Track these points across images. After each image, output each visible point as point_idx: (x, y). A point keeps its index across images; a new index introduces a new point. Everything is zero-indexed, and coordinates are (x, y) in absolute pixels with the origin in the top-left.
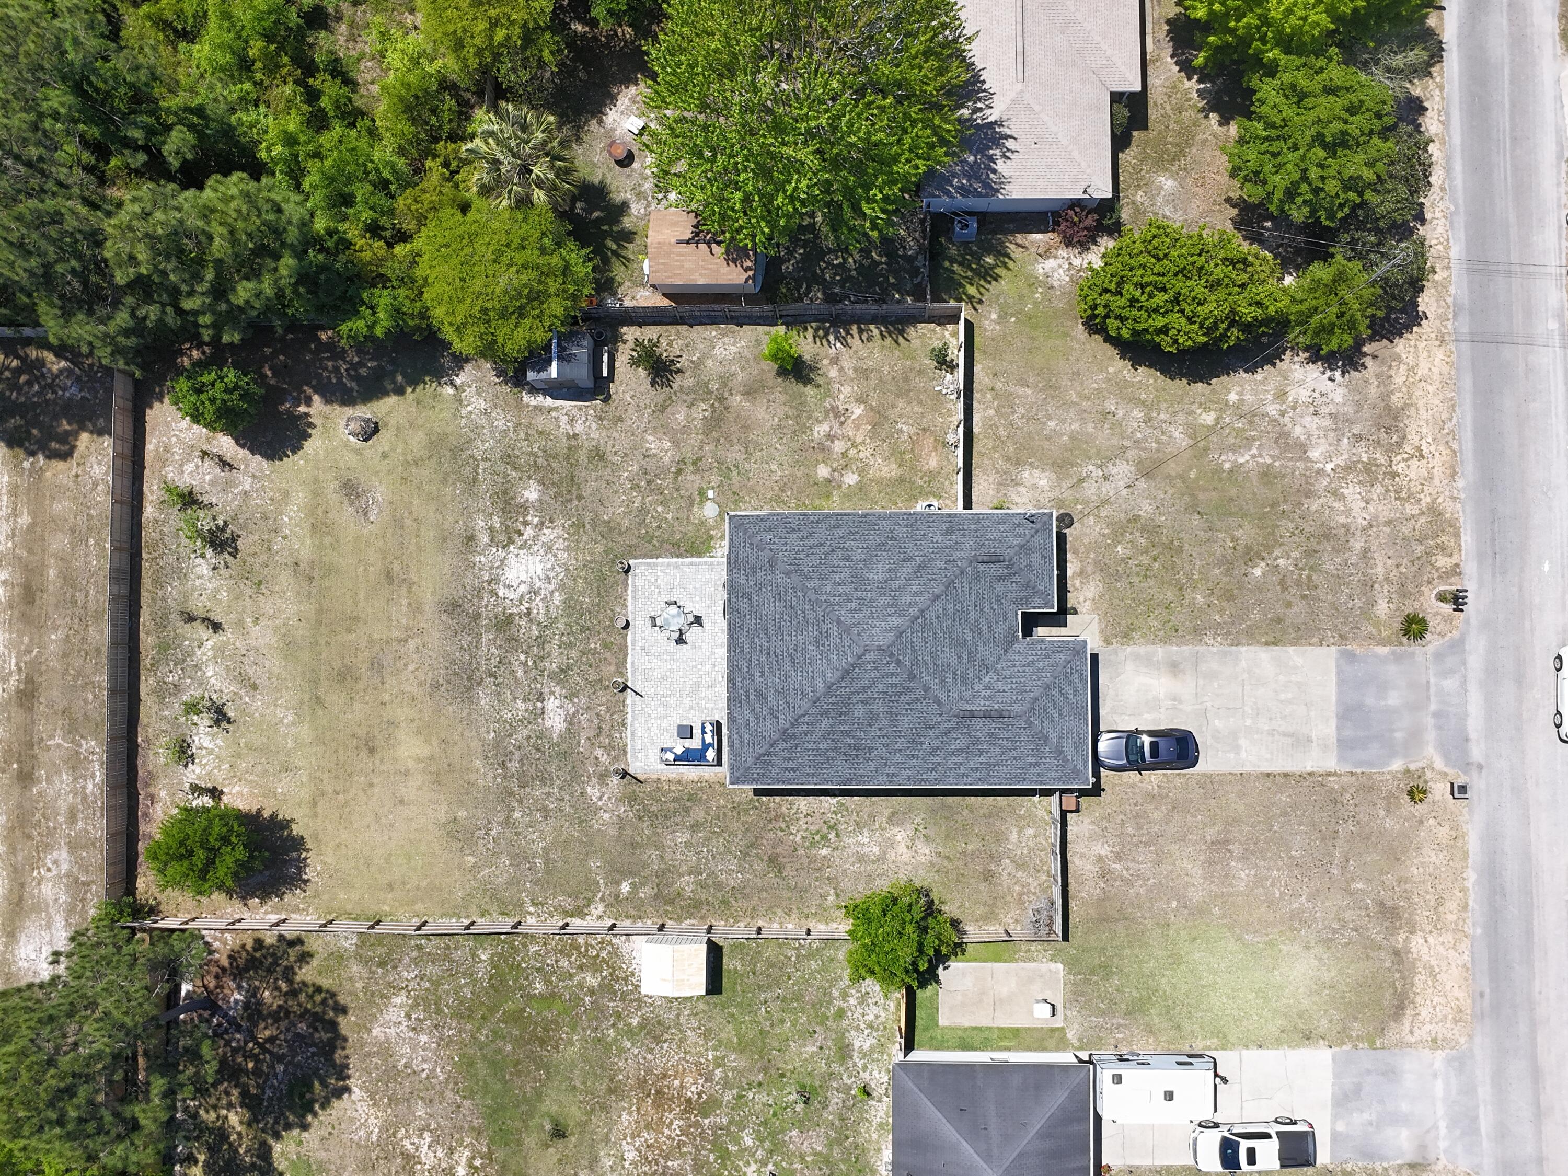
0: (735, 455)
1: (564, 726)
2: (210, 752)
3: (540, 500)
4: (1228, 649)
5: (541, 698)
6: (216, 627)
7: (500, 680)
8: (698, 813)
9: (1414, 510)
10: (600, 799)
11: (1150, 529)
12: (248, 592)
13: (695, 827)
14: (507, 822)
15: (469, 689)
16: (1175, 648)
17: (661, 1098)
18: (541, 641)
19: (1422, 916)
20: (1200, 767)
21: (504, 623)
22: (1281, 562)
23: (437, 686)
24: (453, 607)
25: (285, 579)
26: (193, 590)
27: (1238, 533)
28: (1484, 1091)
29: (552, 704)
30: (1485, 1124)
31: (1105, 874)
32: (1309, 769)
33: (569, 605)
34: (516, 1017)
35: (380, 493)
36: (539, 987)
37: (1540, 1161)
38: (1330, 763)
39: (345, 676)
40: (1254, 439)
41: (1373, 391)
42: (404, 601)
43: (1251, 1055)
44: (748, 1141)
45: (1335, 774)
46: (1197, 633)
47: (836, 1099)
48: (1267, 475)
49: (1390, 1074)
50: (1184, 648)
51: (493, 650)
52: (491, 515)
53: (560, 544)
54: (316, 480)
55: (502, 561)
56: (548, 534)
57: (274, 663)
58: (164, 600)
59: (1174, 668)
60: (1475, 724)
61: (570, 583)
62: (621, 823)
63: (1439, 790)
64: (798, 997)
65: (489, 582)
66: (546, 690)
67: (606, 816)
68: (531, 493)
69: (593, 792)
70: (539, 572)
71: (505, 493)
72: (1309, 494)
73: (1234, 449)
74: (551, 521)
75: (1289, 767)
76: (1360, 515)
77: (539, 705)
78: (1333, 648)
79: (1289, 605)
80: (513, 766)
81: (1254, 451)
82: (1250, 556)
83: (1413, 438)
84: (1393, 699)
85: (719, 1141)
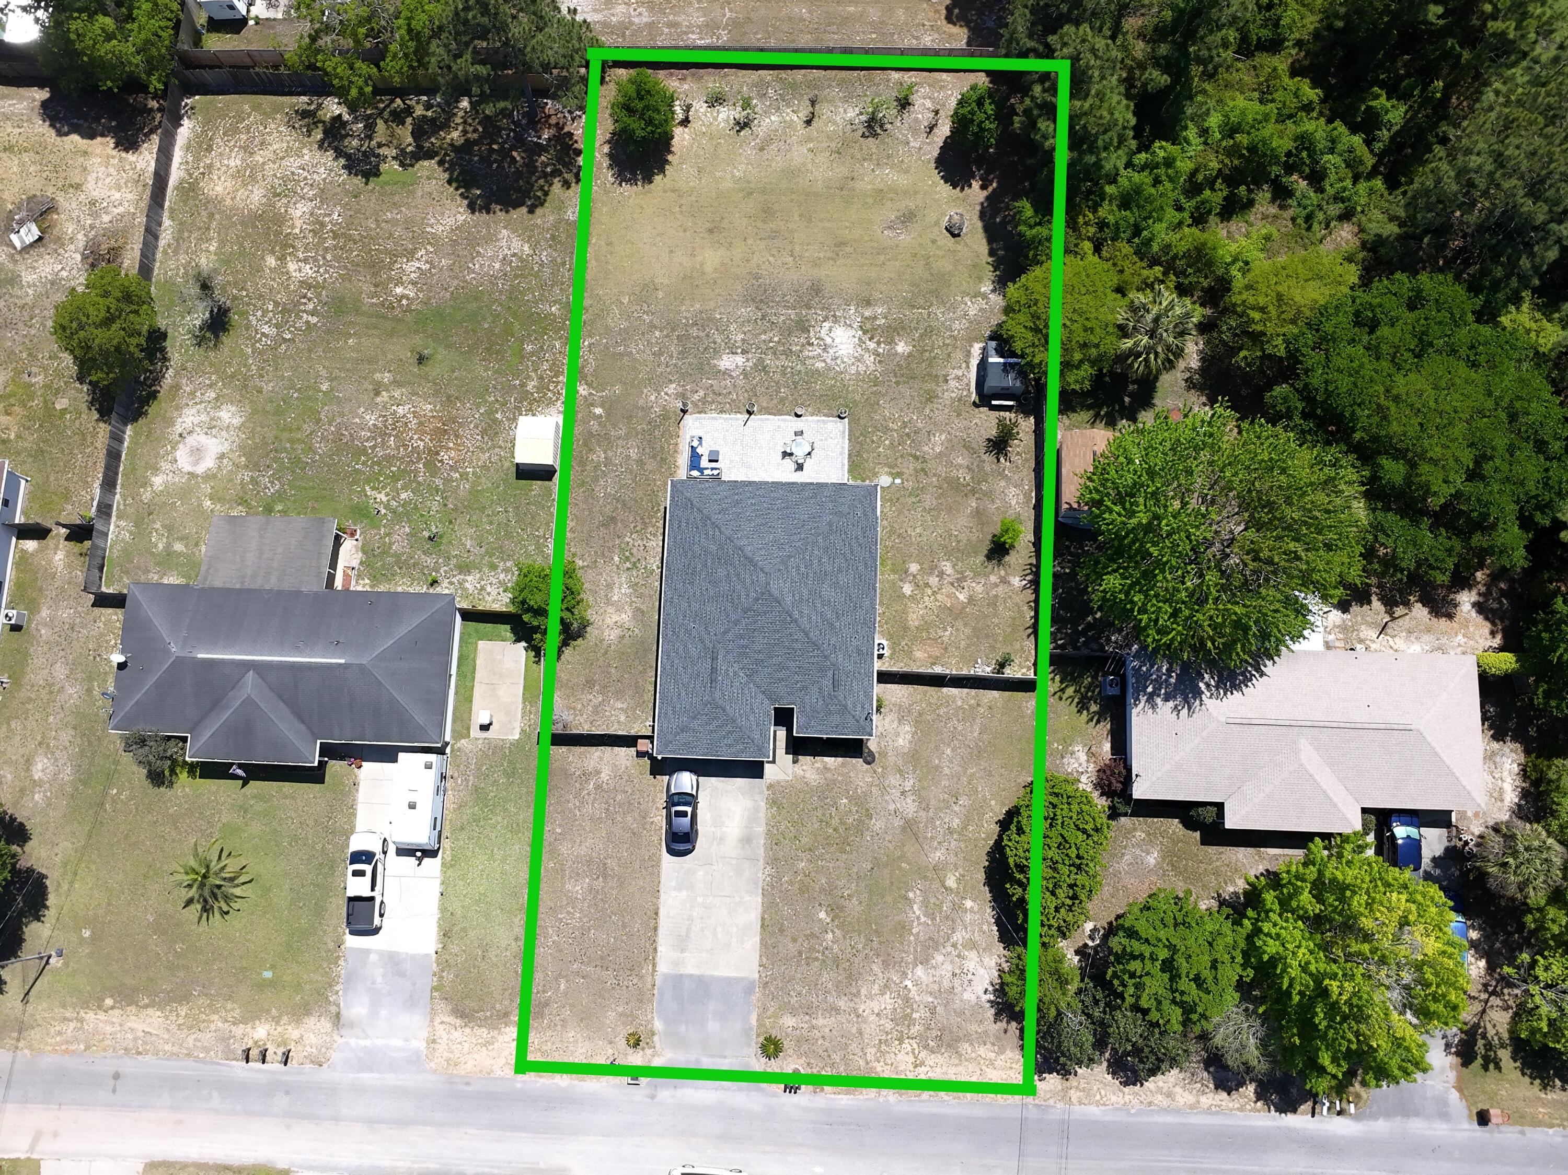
0: (929, 500)
1: (723, 368)
2: (715, 119)
3: (896, 354)
4: (760, 885)
5: (744, 352)
6: (809, 122)
7: (759, 322)
8: (651, 465)
10: (666, 394)
11: (860, 828)
12: (833, 145)
13: (641, 463)
14: (652, 327)
15: (753, 300)
16: (762, 842)
17: (440, 433)
18: (788, 353)
20: (666, 857)
21: (803, 326)
22: (830, 936)
23: (757, 278)
24: (816, 289)
25: (842, 170)
26: (835, 107)
27: (854, 901)
28: (392, 1079)
29: (740, 360)
30: (365, 1076)
31: (586, 776)
32: (659, 949)
33: (815, 374)
34: (508, 331)
35: (905, 238)
36: (529, 348)
38: (663, 967)
39: (767, 212)
40: (934, 919)
41: (973, 1028)
42: (821, 255)
43: (437, 886)
44: (404, 496)
45: (654, 971)
46: (773, 861)
47: (430, 561)
48: (903, 928)
49: (411, 1003)
50: (762, 850)
51: (782, 318)
52: (886, 318)
53: (862, 368)
54: (916, 193)
55: (850, 326)
56: (870, 359)
57: (779, 163)
58: (829, 86)
59: (747, 840)
60: (689, 1094)
61: (832, 374)
62: (647, 409)
64: (508, 535)
65: (834, 316)
66: (750, 356)
67: (653, 398)
68: (902, 347)
69: (672, 388)
70: (840, 353)
71: (903, 328)
72: (886, 964)
73: (925, 903)
74: (880, 362)
75: (661, 931)
76: (868, 1007)
77: (739, 351)
78: (757, 976)
79: (794, 940)
80: (694, 332)
81: (923, 919)
82: (835, 910)
83: (931, 1060)
84: (713, 1026)
85: (406, 475)
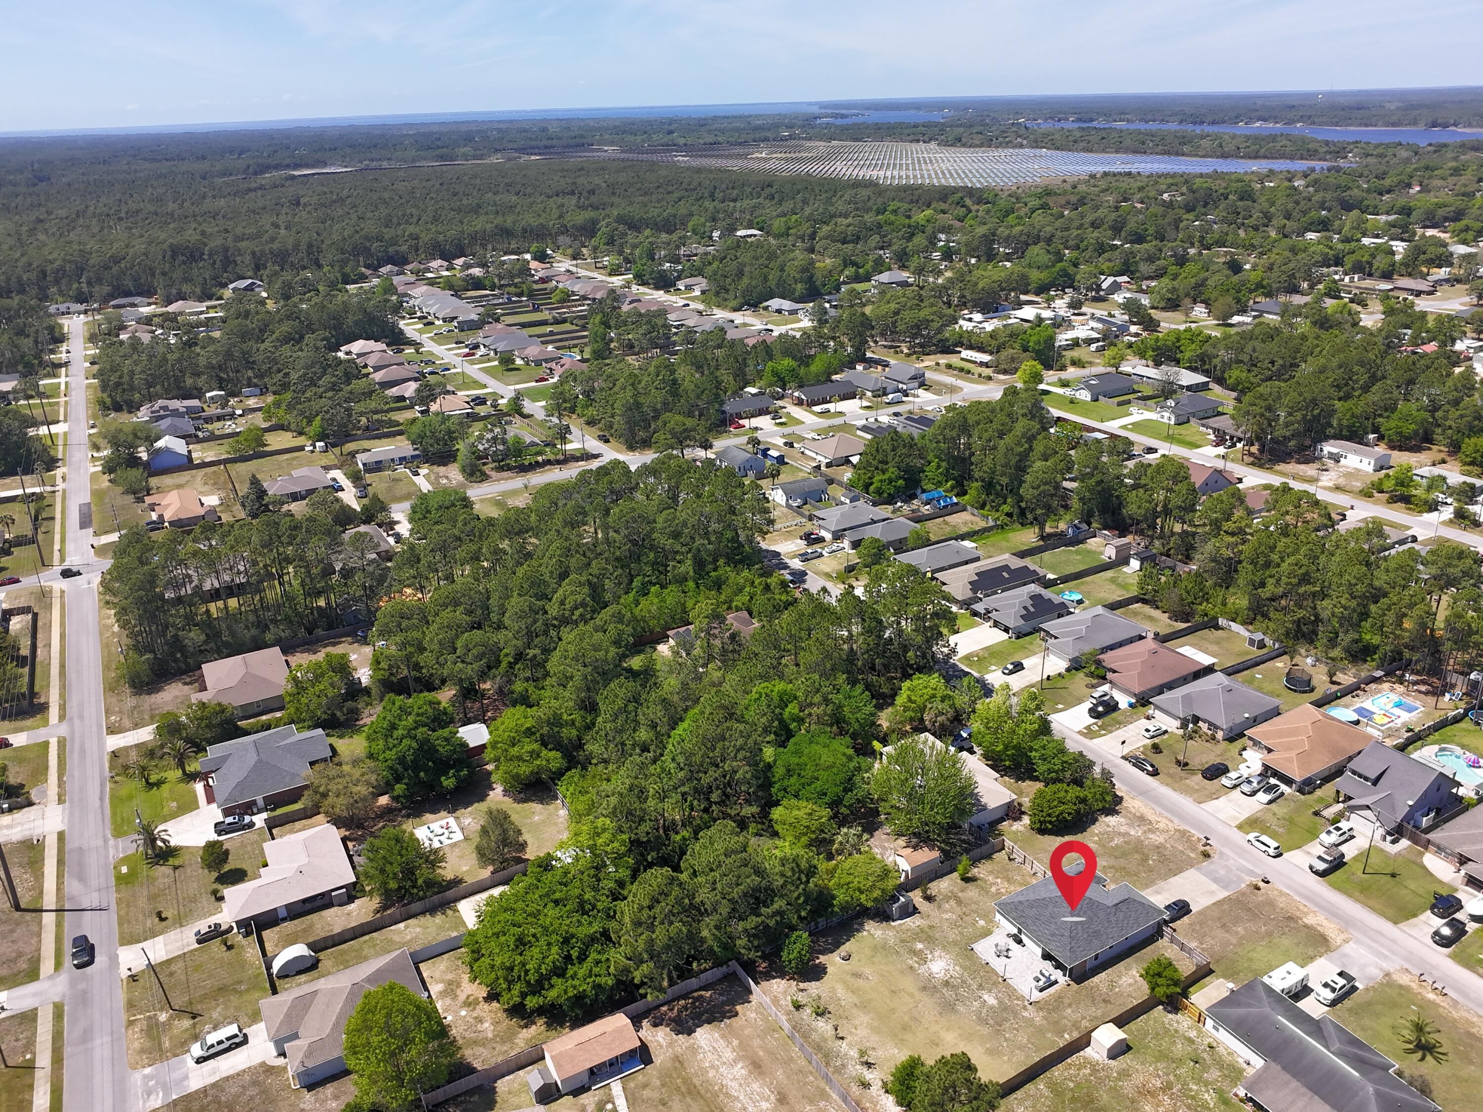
0: (974, 907)
1: (996, 1001)
3: (925, 947)
5: (980, 998)
6: (842, 1038)
7: (961, 1000)
8: (1066, 1001)
9: (1172, 833)
10: (1030, 1015)
13: (1070, 1005)
14: (1006, 1040)
15: (953, 1009)
17: (1152, 1093)
19: (1298, 914)
21: (947, 983)
22: (1154, 858)
23: (941, 1014)
24: (924, 989)
25: (854, 1011)
27: (1135, 858)
28: (1374, 945)
29: (986, 997)
30: (1387, 953)
32: (1222, 897)
33: (964, 968)
34: (1073, 1100)
35: (867, 971)
36: (1071, 1085)
38: (1226, 893)
39: (905, 1028)
40: (1113, 837)
42: (906, 996)
44: (1195, 1087)
45: (1231, 895)
46: (1154, 882)
47: (1205, 1055)
48: (1126, 843)
50: (1157, 886)
51: (950, 993)
52: (912, 958)
53: (943, 954)
54: (841, 979)
55: (928, 968)
56: (937, 954)
57: (875, 1038)
60: (1249, 866)
61: (957, 962)
62: (1044, 1018)
63: (1262, 885)
64: (1157, 1034)
65: (930, 976)
66: (980, 994)
67: (1038, 1019)
68: (920, 946)
69: (1026, 1014)
70: (944, 964)
71: (911, 950)
72: (1142, 841)
73: (1111, 842)
74: (934, 950)
75: (1217, 900)
76: (1161, 840)
77: (982, 1000)
78: (1192, 869)
79: (1169, 865)
80: (991, 1022)
81: (1117, 840)
82: (1145, 860)
83: (1152, 819)
84: (1223, 872)
85: (1185, 1092)
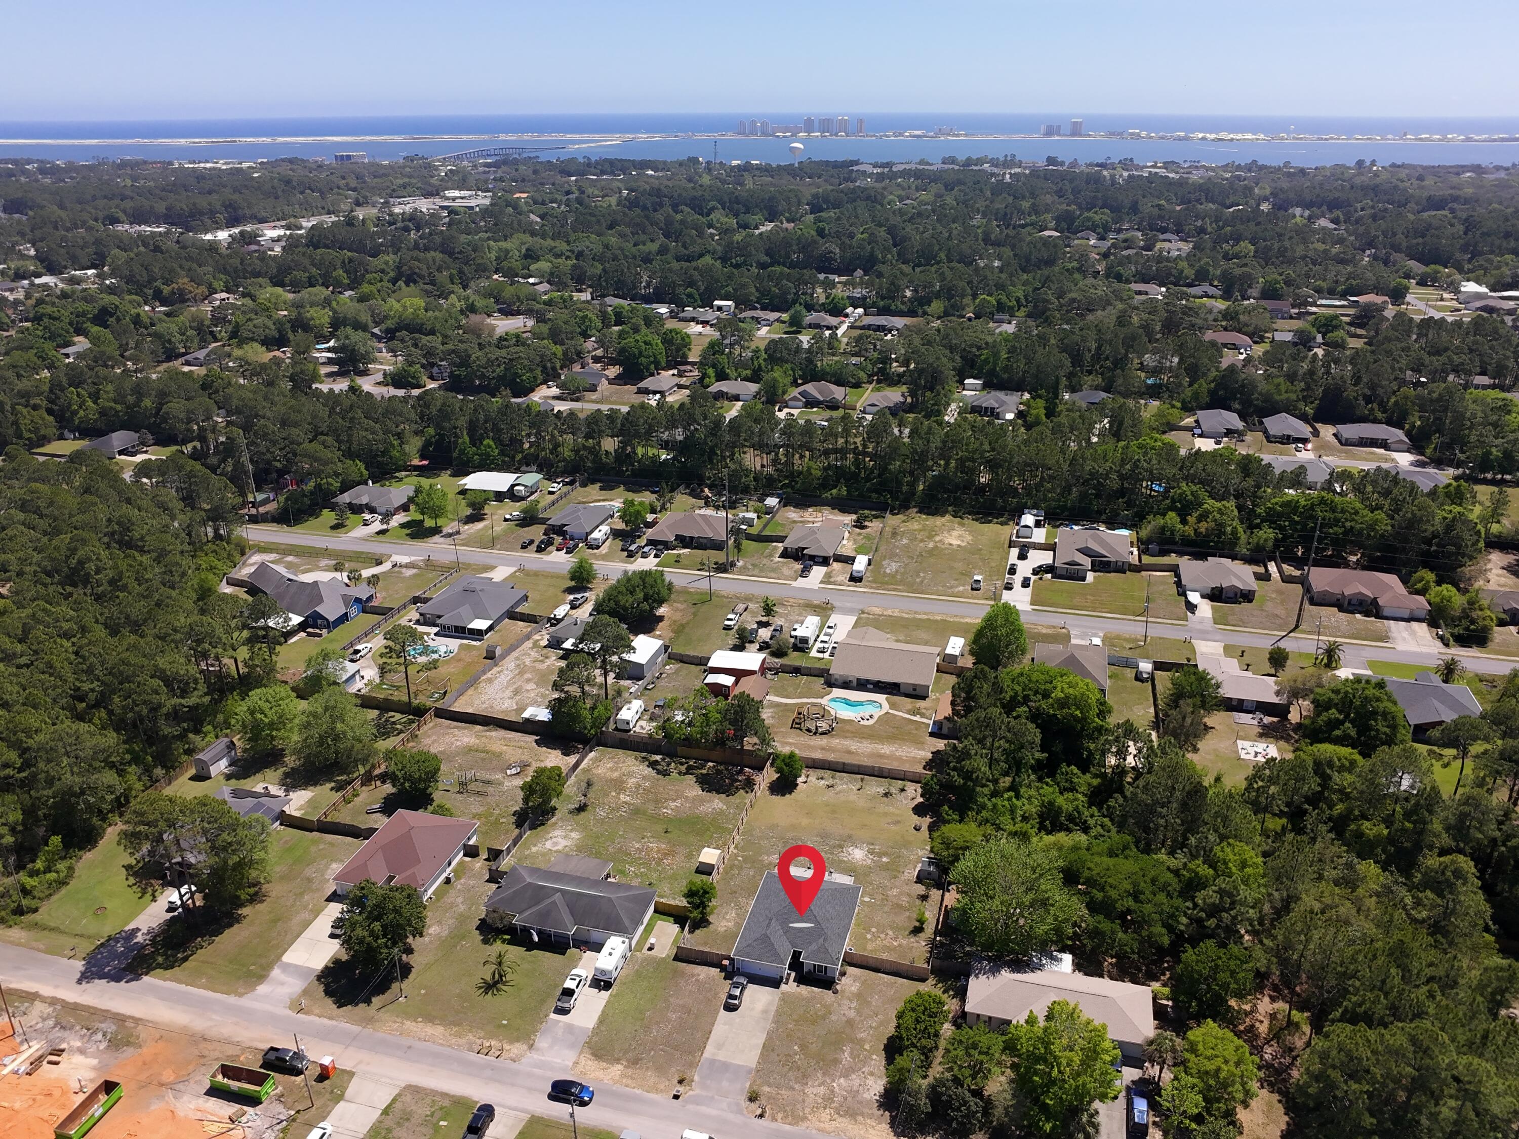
0: (886, 909)
2: (818, 783)
3: (882, 861)
4: (767, 1030)
6: (859, 790)
9: (807, 1110)
11: (824, 1018)
12: (868, 797)
15: (821, 835)
16: (773, 1013)
18: (832, 854)
19: (630, 1072)
20: (722, 1011)
21: (841, 847)
22: (798, 1057)
23: (824, 830)
24: (850, 837)
25: (871, 805)
26: (872, 787)
27: (814, 1045)
30: (536, 1070)
31: (693, 975)
32: (707, 1047)
33: (842, 862)
34: (708, 829)
35: (894, 828)
37: (513, 1085)
38: (706, 1054)
39: (834, 812)
40: (854, 1060)
41: (866, 1110)
42: (855, 827)
43: (604, 1003)
45: (702, 1055)
46: (776, 1022)
48: (836, 1061)
49: (572, 1046)
51: (832, 843)
52: (880, 850)
53: (865, 863)
54: (903, 816)
55: (863, 850)
56: (869, 861)
57: (843, 799)
58: (871, 781)
59: (765, 1012)
60: (703, 1109)
61: (850, 863)
62: (762, 861)
63: (681, 1089)
65: (856, 846)
67: (766, 859)
68: (885, 860)
69: (775, 857)
70: (856, 857)
71: (887, 854)
72: (824, 1074)
73: (851, 1053)
74: (874, 862)
75: (711, 1039)
76: (809, 1090)
78: (755, 1067)
79: (778, 1055)
80: (791, 842)
81: (849, 1059)
82: (803, 1047)
83: (840, 1119)
84: (725, 1084)
85: (647, 865)
